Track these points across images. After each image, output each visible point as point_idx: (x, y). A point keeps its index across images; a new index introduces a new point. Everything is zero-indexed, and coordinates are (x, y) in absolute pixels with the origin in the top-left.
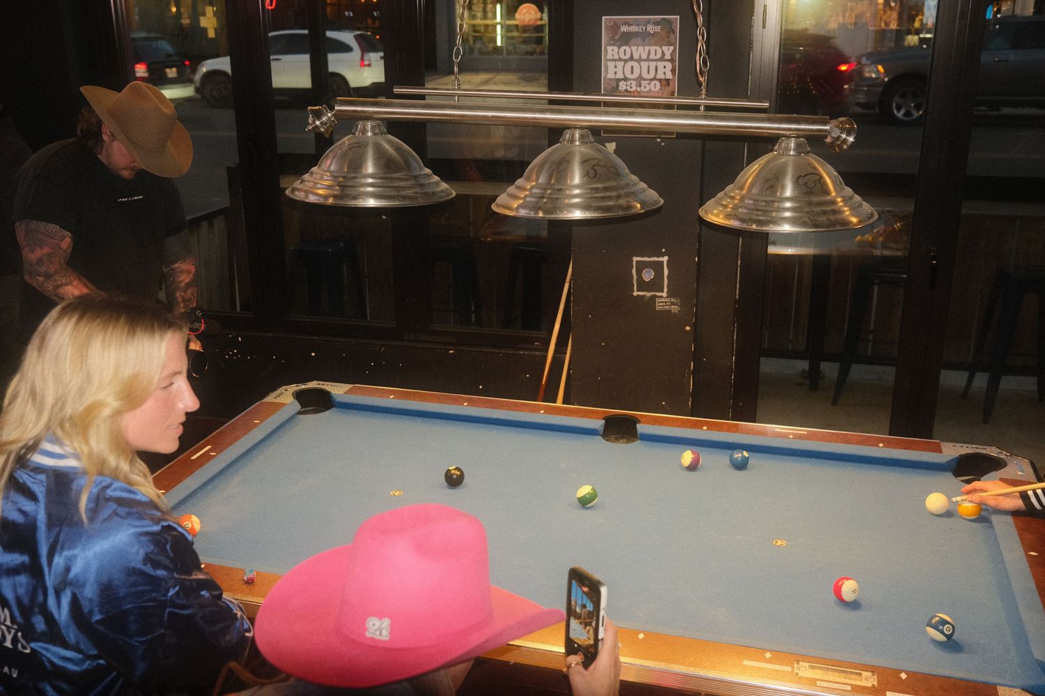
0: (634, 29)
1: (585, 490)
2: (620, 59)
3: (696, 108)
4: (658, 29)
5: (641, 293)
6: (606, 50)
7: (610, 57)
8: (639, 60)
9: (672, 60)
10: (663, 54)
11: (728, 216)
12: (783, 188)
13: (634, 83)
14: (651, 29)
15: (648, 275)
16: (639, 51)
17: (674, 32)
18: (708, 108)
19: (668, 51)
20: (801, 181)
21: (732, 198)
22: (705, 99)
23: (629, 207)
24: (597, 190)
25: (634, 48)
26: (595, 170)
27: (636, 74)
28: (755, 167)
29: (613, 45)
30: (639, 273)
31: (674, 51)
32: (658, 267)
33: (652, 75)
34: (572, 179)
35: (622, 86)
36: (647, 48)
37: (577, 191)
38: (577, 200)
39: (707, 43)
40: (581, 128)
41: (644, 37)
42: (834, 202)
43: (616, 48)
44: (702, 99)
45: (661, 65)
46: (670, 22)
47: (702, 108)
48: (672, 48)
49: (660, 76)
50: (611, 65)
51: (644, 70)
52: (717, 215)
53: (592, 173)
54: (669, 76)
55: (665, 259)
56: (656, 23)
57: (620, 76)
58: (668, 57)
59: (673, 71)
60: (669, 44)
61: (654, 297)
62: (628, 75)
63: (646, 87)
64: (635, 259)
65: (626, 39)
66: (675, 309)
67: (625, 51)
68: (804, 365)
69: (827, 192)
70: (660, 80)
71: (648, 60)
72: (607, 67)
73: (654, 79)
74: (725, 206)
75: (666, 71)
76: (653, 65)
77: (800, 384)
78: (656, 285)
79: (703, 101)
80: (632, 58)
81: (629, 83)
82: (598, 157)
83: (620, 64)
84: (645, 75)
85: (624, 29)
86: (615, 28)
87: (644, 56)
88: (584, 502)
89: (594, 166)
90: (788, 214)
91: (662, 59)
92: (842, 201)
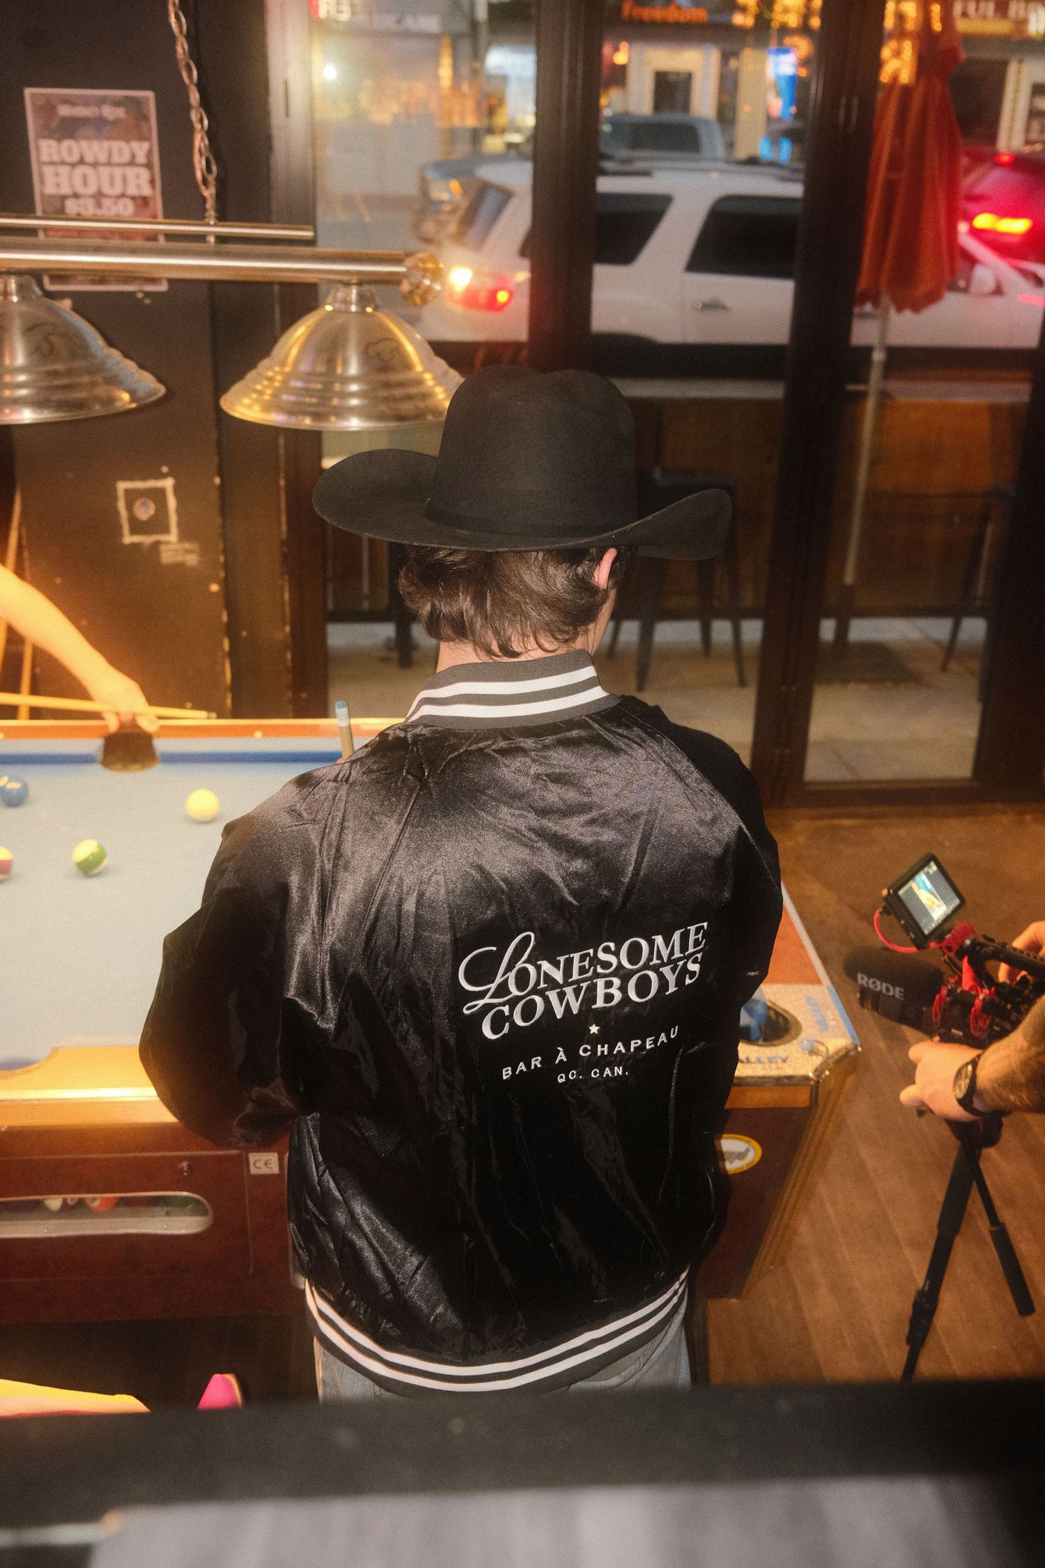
0: (81, 111)
1: (85, 850)
2: (63, 163)
3: (201, 238)
4: (120, 113)
5: (137, 539)
6: (37, 147)
7: (44, 158)
8: (95, 165)
9: (149, 166)
10: (133, 156)
11: (267, 408)
12: (345, 363)
13: (91, 202)
14: (109, 112)
15: (145, 512)
16: (94, 149)
17: (145, 118)
18: (221, 239)
19: (141, 149)
20: (372, 351)
21: (271, 379)
22: (215, 225)
23: (111, 400)
24: (55, 374)
25: (84, 144)
26: (50, 343)
27: (92, 189)
28: (300, 331)
29: (50, 137)
30: (130, 507)
31: (150, 151)
32: (158, 496)
33: (118, 190)
34: (13, 357)
35: (71, 207)
36: (106, 144)
37: (22, 378)
38: (23, 392)
39: (211, 134)
40: (18, 273)
41: (100, 127)
42: (419, 382)
43: (53, 143)
44: (208, 225)
45: (131, 172)
46: (137, 103)
47: (212, 239)
48: (146, 145)
49: (132, 191)
50: (48, 171)
51: (104, 180)
52: (249, 407)
53: (45, 347)
54: (146, 191)
55: (168, 483)
56: (117, 103)
57: (65, 190)
58: (141, 159)
59: (152, 182)
60: (141, 138)
61: (157, 544)
62: (80, 189)
63: (110, 208)
64: (122, 486)
65: (69, 129)
66: (192, 560)
67: (70, 149)
68: (387, 631)
69: (407, 366)
70: (133, 198)
71: (109, 164)
72: (41, 175)
73: (123, 195)
74: (260, 393)
75: (141, 182)
76: (118, 172)
77: (385, 660)
78: (158, 524)
79: (212, 228)
80: (82, 162)
81: (82, 201)
82: (52, 320)
83: (64, 170)
84: (107, 190)
85: (64, 111)
86: (48, 109)
87: (103, 158)
88: (88, 868)
89: (49, 334)
90: (354, 402)
91: (132, 163)
92: (434, 379)
